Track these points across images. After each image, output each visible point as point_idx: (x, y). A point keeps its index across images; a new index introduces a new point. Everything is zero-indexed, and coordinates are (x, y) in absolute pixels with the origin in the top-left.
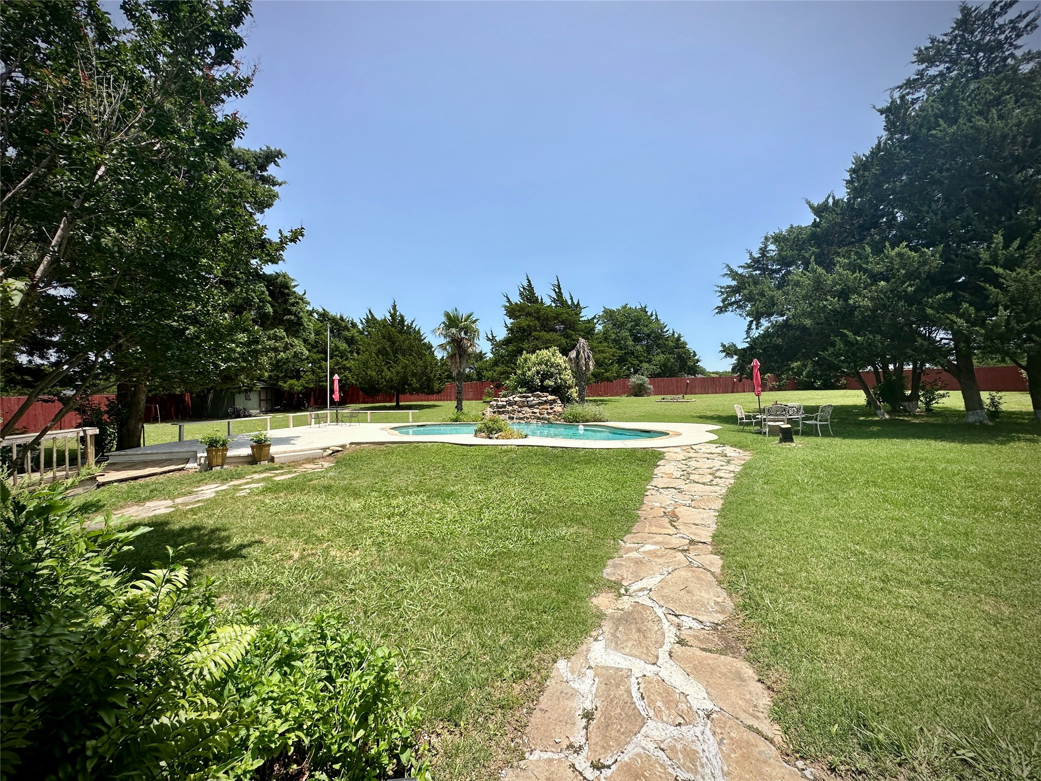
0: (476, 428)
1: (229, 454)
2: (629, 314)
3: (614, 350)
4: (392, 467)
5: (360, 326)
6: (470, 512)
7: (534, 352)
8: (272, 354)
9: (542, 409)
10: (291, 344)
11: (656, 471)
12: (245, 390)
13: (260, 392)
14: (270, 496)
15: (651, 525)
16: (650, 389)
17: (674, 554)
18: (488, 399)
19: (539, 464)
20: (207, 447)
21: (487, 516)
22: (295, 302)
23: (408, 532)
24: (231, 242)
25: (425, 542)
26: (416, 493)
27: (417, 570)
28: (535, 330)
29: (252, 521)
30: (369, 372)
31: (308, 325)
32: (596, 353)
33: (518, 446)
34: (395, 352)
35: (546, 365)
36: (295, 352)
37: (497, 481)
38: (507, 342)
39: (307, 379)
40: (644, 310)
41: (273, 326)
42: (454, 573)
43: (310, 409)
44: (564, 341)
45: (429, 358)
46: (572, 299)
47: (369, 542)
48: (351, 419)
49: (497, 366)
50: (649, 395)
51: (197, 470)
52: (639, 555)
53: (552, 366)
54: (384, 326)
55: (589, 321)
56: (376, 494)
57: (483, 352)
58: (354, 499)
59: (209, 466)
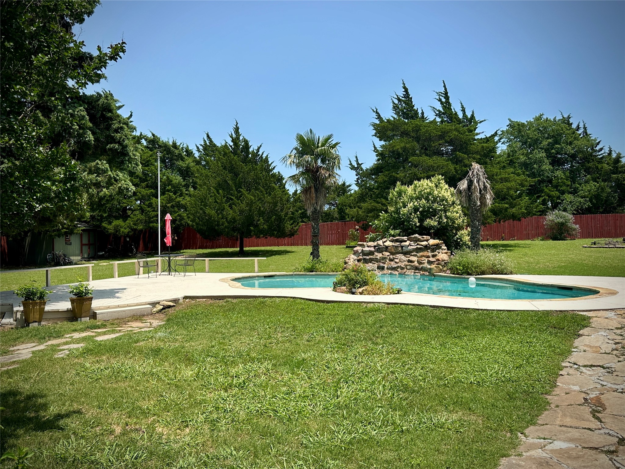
0: (335, 280)
1: (47, 308)
2: (545, 128)
3: (523, 177)
4: (233, 326)
5: (197, 155)
6: (324, 387)
7: (410, 183)
8: (93, 191)
9: (422, 256)
10: (115, 178)
11: (577, 342)
12: (66, 232)
13: (81, 235)
14: (92, 358)
15: (564, 415)
16: (575, 230)
17: (595, 456)
18: (352, 244)
19: (414, 328)
20: (23, 299)
21: (345, 391)
22: (118, 128)
23: (248, 408)
24: (46, 63)
25: (267, 422)
26: (259, 360)
27: (256, 456)
28: (414, 154)
29: (71, 387)
30: (208, 211)
31: (134, 155)
32: (497, 182)
33: (388, 304)
34: (238, 186)
35: (427, 199)
36: (120, 188)
37: (359, 348)
38: (376, 170)
39: (135, 219)
40: (566, 121)
41: (95, 156)
42: (301, 462)
43: (139, 255)
44: (452, 167)
45: (279, 193)
46: (463, 110)
47: (201, 418)
48: (186, 267)
49: (364, 201)
50: (573, 238)
51: (13, 326)
52: (545, 455)
53: (434, 201)
54: (225, 154)
55: (487, 140)
56: (212, 360)
57: (347, 184)
58: (186, 366)
59: (25, 322)
